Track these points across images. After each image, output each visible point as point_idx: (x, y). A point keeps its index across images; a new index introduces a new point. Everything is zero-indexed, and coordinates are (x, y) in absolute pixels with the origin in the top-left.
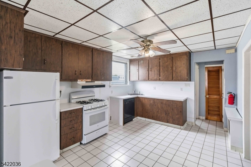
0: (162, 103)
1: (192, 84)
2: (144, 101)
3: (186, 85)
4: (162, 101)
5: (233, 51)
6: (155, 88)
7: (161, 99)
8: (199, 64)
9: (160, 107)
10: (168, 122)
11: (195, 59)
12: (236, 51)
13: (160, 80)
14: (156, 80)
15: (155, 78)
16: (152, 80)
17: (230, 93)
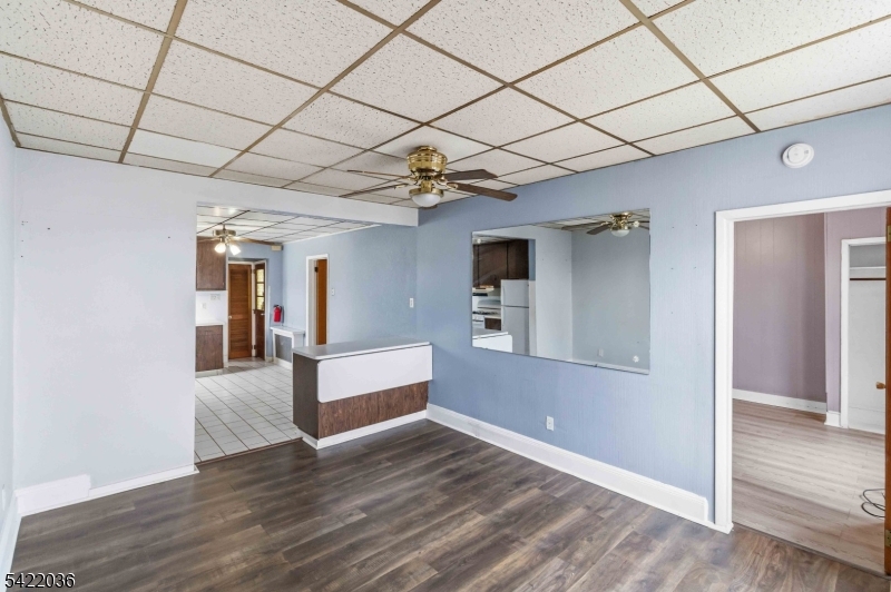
1: (225, 293)
3: (213, 297)
5: (277, 248)
12: (282, 248)
17: (276, 306)
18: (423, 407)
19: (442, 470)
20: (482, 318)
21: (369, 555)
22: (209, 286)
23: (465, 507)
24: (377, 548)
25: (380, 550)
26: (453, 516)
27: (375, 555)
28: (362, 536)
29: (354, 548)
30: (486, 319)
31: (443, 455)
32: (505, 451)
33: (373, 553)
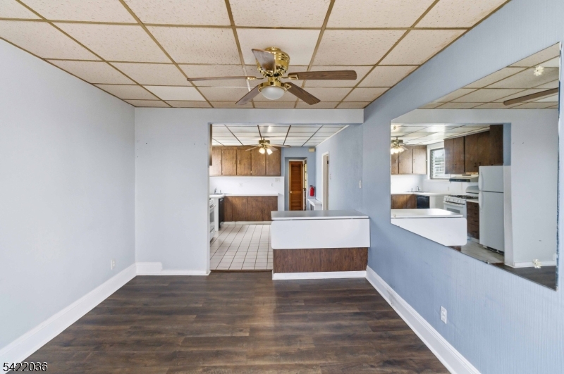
0: (257, 201)
1: (282, 178)
2: (234, 201)
3: (277, 180)
4: (256, 198)
5: (313, 150)
6: (241, 185)
7: (256, 197)
8: (286, 158)
9: (254, 204)
10: (263, 220)
11: (285, 154)
12: (315, 150)
13: (251, 175)
14: (246, 175)
15: (246, 172)
16: (241, 175)
17: (311, 186)
18: (363, 268)
19: (334, 323)
20: (464, 201)
21: (218, 365)
22: (272, 174)
23: (318, 362)
24: (228, 362)
25: (228, 364)
26: (300, 365)
27: (221, 367)
28: (230, 349)
29: (217, 355)
30: (467, 202)
31: (347, 311)
32: (407, 327)
33: (222, 364)
